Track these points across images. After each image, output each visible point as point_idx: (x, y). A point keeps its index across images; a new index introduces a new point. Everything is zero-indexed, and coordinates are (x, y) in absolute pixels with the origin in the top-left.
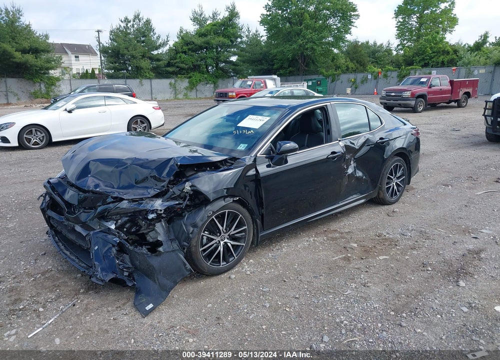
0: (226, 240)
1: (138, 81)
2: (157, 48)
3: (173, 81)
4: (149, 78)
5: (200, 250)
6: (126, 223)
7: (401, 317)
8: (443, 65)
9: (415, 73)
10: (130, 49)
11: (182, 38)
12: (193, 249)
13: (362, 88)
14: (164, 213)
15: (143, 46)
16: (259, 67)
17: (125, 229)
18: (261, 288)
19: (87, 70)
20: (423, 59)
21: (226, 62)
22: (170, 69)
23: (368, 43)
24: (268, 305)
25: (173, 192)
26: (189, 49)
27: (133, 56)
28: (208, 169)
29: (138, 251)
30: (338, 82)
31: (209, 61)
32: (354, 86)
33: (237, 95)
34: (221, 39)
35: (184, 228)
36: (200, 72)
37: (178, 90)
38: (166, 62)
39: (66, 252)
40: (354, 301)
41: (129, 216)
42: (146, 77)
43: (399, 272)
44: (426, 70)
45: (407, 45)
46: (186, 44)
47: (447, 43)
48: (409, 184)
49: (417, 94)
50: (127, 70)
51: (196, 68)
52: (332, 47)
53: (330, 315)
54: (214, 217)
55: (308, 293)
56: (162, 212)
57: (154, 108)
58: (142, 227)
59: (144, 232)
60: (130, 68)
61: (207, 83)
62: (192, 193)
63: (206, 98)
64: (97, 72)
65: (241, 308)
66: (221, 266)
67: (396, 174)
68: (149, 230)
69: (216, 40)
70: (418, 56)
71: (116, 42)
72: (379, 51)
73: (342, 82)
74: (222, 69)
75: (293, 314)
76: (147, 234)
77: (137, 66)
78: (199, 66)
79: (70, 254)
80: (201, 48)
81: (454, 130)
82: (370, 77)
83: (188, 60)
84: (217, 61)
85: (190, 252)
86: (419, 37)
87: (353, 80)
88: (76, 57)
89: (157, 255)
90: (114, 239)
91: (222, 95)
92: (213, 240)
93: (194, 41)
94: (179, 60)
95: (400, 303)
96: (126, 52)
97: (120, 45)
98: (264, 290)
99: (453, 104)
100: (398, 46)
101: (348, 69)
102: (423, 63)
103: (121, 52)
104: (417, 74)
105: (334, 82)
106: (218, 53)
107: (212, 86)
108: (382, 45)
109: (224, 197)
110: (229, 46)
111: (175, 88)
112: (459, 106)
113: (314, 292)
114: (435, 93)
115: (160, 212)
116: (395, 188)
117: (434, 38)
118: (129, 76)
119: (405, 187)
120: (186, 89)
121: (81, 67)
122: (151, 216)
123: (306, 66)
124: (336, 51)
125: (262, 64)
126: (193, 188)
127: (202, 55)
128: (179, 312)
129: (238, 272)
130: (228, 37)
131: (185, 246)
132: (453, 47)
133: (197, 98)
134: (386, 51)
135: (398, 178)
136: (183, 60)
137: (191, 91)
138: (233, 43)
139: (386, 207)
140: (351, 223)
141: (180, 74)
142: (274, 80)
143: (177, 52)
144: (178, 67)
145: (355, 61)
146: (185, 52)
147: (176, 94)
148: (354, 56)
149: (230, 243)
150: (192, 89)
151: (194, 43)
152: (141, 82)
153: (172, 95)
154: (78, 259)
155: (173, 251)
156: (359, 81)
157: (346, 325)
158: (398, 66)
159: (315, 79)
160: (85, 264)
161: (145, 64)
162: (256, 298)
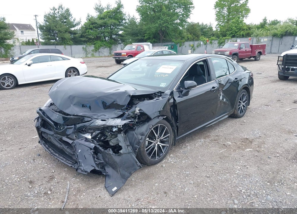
0: (159, 143)
1: (63, 46)
2: (74, 26)
3: (84, 46)
4: (70, 45)
5: (146, 150)
6: (98, 134)
7: (274, 186)
8: (243, 36)
9: (228, 41)
10: (57, 27)
11: (90, 20)
12: (142, 149)
13: (198, 50)
14: (122, 127)
15: (65, 25)
16: (137, 38)
17: (97, 138)
18: (184, 172)
19: (29, 40)
20: (232, 33)
21: (116, 35)
22: (83, 39)
23: (198, 23)
24: (192, 182)
25: (128, 114)
26: (94, 27)
27: (59, 31)
28: (146, 99)
29: (107, 152)
30: (184, 47)
31: (106, 34)
32: (193, 49)
33: (127, 54)
34: (113, 21)
35: (136, 136)
36: (100, 41)
37: (87, 52)
38: (80, 35)
39: (55, 154)
40: (243, 177)
41: (100, 130)
42: (68, 44)
43: (262, 158)
44: (234, 39)
45: (221, 25)
46: (92, 24)
47: (245, 23)
48: (249, 105)
49: (233, 53)
50: (56, 40)
51: (98, 38)
52: (179, 26)
53: (232, 186)
54: (152, 129)
55: (213, 174)
56: (121, 127)
57: (81, 62)
58: (108, 137)
59: (109, 140)
60: (58, 39)
61: (105, 48)
62: (139, 114)
63: (105, 56)
64: (35, 41)
65: (177, 185)
66: (156, 159)
67: (243, 100)
68: (111, 138)
69: (110, 21)
70: (229, 31)
71: (48, 22)
72: (205, 28)
73: (185, 47)
74: (114, 39)
75: (209, 187)
76: (110, 141)
77: (62, 38)
78: (100, 37)
79: (59, 155)
80: (101, 26)
81: (258, 73)
82: (202, 43)
83: (92, 33)
84: (111, 34)
85: (140, 151)
86: (228, 20)
87: (192, 45)
88: (22, 32)
89: (119, 155)
90: (91, 145)
91: (117, 54)
92: (152, 143)
93: (96, 22)
94: (88, 33)
95: (270, 177)
96: (55, 28)
97: (51, 24)
98: (186, 173)
99: (252, 58)
100: (217, 25)
101: (188, 39)
102: (232, 35)
103: (52, 28)
104: (229, 42)
105: (181, 47)
106: (111, 29)
107: (109, 49)
108: (206, 24)
109: (158, 116)
110: (118, 25)
111: (86, 50)
112: (256, 60)
113: (217, 173)
114: (243, 52)
115: (120, 127)
116: (243, 108)
117: (238, 21)
118: (57, 44)
119: (247, 107)
120: (93, 51)
121: (25, 38)
122: (114, 130)
123: (164, 37)
124: (181, 28)
125: (138, 36)
126: (140, 111)
127: (101, 30)
128: (139, 190)
129: (166, 163)
130: (117, 20)
131: (137, 147)
132: (248, 26)
133: (99, 57)
134: (209, 28)
135: (244, 102)
136: (90, 33)
137: (95, 52)
138: (120, 23)
139: (238, 119)
140: (222, 129)
141: (89, 42)
142: (149, 45)
143: (86, 29)
144: (87, 38)
145: (192, 34)
146: (91, 29)
147: (87, 54)
148: (192, 31)
149: (161, 145)
150: (96, 51)
151: (96, 23)
152: (65, 47)
153: (84, 55)
154: (65, 158)
155: (129, 153)
156: (195, 46)
157: (244, 192)
158: (218, 37)
159: (170, 45)
160: (70, 161)
161: (67, 36)
162: (183, 178)
